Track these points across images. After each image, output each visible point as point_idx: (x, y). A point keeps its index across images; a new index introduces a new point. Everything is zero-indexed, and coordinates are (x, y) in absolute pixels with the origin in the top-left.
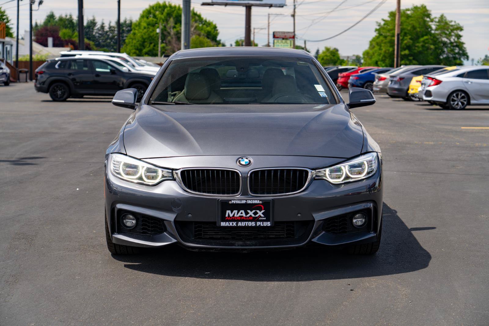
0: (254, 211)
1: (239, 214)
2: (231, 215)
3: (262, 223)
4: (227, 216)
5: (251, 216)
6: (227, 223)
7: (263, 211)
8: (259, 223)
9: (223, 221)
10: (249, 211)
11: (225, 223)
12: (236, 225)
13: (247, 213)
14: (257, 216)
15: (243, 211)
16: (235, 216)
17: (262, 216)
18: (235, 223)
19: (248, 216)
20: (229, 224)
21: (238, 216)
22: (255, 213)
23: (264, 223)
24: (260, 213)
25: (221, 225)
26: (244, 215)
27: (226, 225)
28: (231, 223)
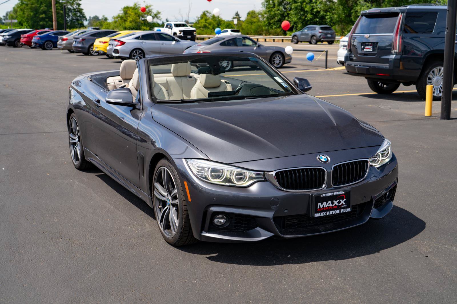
0: (338, 201)
1: (328, 205)
2: (321, 207)
3: (344, 210)
4: (318, 208)
5: (336, 205)
6: (319, 214)
7: (345, 200)
8: (342, 210)
9: (316, 213)
10: (334, 201)
11: (317, 214)
12: (325, 215)
13: (333, 203)
14: (340, 204)
15: (330, 202)
16: (324, 207)
17: (344, 204)
18: (325, 212)
19: (334, 205)
20: (321, 214)
21: (326, 206)
22: (339, 202)
23: (346, 209)
24: (343, 202)
25: (315, 217)
26: (331, 205)
27: (318, 216)
28: (322, 214)
